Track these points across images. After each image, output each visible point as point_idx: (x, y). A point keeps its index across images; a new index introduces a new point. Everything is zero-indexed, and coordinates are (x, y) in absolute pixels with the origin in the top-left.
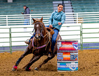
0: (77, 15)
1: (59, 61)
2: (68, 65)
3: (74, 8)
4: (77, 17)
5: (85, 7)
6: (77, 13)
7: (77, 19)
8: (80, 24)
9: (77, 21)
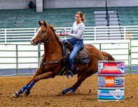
0: (125, 29)
1: (100, 88)
2: (112, 93)
3: (121, 20)
4: (125, 32)
5: (134, 19)
6: (125, 27)
7: (125, 35)
8: (129, 41)
9: (125, 37)
